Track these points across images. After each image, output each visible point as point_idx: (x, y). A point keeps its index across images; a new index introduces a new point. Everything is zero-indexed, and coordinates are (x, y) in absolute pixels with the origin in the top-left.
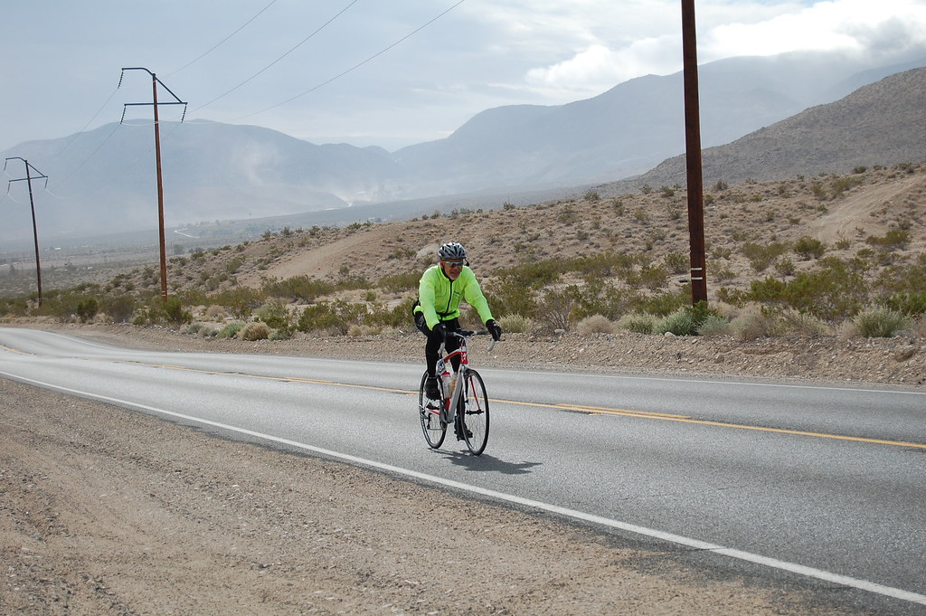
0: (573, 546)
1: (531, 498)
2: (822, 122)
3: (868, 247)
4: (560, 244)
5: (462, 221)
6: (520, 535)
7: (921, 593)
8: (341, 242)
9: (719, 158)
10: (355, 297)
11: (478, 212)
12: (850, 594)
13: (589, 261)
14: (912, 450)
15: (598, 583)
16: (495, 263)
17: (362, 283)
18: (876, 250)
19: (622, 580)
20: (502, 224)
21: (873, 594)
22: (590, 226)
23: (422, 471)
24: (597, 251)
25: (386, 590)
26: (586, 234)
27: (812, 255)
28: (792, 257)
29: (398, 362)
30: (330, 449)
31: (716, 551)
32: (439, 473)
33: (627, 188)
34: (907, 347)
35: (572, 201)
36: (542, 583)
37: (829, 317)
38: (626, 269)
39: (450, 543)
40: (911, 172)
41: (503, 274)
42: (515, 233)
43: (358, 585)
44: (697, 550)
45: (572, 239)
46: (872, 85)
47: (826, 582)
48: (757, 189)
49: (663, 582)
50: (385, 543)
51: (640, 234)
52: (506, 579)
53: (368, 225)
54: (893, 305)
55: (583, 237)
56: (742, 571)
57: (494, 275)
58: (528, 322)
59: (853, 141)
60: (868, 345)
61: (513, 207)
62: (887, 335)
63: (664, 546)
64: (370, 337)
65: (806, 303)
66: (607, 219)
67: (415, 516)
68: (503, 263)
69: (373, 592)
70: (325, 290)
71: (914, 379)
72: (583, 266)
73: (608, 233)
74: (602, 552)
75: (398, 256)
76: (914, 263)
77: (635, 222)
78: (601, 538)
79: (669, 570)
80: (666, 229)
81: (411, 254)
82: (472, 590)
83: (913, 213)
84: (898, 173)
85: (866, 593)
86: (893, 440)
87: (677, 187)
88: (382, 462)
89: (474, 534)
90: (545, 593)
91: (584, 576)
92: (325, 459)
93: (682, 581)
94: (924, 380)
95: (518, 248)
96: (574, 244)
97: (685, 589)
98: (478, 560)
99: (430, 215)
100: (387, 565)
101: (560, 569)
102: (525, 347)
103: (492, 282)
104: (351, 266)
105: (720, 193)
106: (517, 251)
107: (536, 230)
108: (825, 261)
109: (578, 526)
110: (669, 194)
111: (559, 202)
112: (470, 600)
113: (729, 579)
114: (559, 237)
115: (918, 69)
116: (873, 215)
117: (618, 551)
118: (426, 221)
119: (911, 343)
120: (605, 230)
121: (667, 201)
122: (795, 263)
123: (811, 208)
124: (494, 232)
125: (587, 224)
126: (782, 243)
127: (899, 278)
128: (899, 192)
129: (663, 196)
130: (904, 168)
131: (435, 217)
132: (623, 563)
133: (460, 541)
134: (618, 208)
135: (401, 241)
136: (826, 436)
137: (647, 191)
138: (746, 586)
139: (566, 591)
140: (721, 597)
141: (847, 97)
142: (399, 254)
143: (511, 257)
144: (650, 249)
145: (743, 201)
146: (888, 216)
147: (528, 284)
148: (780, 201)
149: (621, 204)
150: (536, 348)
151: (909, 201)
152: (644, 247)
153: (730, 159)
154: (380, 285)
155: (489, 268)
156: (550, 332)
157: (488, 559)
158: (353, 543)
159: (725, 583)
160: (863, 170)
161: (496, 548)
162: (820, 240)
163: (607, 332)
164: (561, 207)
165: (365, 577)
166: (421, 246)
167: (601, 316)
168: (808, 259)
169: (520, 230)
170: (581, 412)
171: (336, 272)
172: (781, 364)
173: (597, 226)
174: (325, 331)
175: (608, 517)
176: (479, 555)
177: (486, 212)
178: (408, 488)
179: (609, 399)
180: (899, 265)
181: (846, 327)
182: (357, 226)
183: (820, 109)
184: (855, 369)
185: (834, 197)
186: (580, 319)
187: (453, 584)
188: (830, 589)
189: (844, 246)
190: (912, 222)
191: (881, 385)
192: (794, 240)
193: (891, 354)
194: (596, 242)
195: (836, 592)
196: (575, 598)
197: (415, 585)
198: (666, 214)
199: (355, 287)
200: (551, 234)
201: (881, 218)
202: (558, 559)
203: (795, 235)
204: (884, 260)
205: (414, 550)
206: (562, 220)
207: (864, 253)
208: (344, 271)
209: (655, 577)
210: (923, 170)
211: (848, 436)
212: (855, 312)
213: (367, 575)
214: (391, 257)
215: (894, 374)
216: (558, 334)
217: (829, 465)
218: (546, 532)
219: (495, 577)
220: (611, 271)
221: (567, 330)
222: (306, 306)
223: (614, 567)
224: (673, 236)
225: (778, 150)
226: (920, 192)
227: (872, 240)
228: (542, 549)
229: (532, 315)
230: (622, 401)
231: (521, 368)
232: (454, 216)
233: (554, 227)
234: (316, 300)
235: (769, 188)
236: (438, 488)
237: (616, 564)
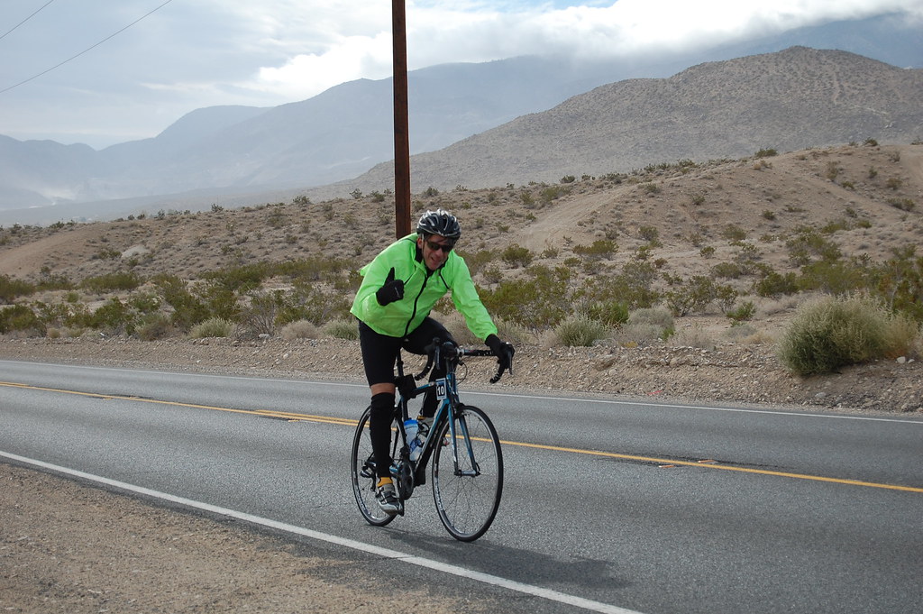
0: (261, 555)
1: (222, 505)
2: (533, 131)
3: (575, 256)
4: (269, 248)
5: (169, 222)
6: (208, 543)
7: (602, 602)
8: (43, 241)
9: (430, 164)
10: (57, 297)
11: (185, 213)
12: (533, 603)
13: (297, 265)
14: (604, 458)
15: (283, 592)
16: (202, 266)
17: (64, 284)
18: (583, 258)
19: (308, 589)
20: (209, 225)
21: (555, 603)
22: (299, 230)
23: (113, 478)
24: (306, 255)
25: (68, 601)
26: (295, 238)
27: (519, 263)
28: (500, 265)
29: (97, 366)
30: (20, 454)
31: (404, 560)
32: (131, 480)
33: (338, 192)
34: (607, 356)
35: (282, 204)
36: (228, 593)
37: (533, 325)
38: (334, 274)
39: (138, 552)
40: (619, 182)
41: (209, 276)
42: (223, 235)
43: (40, 594)
44: (385, 558)
45: (280, 242)
46: (582, 95)
47: (510, 590)
48: (467, 196)
49: (349, 592)
50: (70, 551)
51: (350, 239)
52: (191, 589)
53: (72, 224)
54: (593, 314)
55: (292, 241)
56: (428, 580)
57: (201, 278)
58: (232, 327)
59: (564, 150)
60: (570, 354)
61: (221, 209)
62: (588, 344)
63: (353, 554)
64: (70, 339)
65: (510, 312)
66: (316, 223)
67: (103, 524)
68: (210, 265)
69: (54, 601)
70: (25, 290)
71: (613, 388)
72: (291, 271)
73: (317, 237)
74: (289, 561)
75: (102, 256)
76: (619, 273)
77: (345, 226)
78: (291, 546)
79: (355, 579)
80: (375, 235)
81: (115, 255)
82: (156, 599)
83: (620, 223)
84: (606, 184)
85: (548, 601)
86: (587, 449)
87: (388, 192)
88: (73, 468)
89: (162, 542)
90: (230, 603)
91: (270, 585)
92: (14, 464)
93: (368, 590)
94: (623, 389)
95: (226, 251)
96: (283, 248)
97: (370, 598)
98: (164, 569)
99: (136, 216)
100: (71, 574)
101: (246, 578)
102: (229, 351)
103: (198, 285)
104: (53, 266)
105: (431, 200)
106: (225, 254)
107: (244, 234)
108: (532, 269)
109: (268, 535)
110: (379, 199)
111: (268, 205)
112: (153, 610)
113: (415, 588)
114: (267, 240)
115: (627, 81)
116: (580, 224)
117: (306, 559)
118: (132, 222)
119: (612, 352)
120: (314, 234)
121: (377, 205)
122: (503, 271)
123: (520, 216)
124: (201, 234)
125: (296, 227)
126: (490, 250)
127: (603, 288)
128: (606, 202)
129: (374, 201)
130: (612, 179)
131: (141, 217)
132: (310, 572)
133: (148, 549)
134: (327, 210)
135: (105, 241)
136: (521, 444)
137: (357, 195)
138: (431, 595)
139: (252, 600)
140: (405, 605)
141: (558, 107)
142: (104, 254)
143: (218, 259)
144: (359, 254)
145: (453, 208)
146: (595, 225)
147: (236, 287)
148: (489, 209)
149: (331, 208)
150: (240, 353)
151: (616, 212)
152: (353, 252)
153: (442, 166)
154: (83, 286)
155: (195, 270)
156: (254, 336)
157: (175, 568)
158: (37, 552)
159: (410, 592)
160: (572, 179)
161: (183, 557)
162: (528, 248)
163: (312, 337)
164: (269, 210)
165: (46, 586)
166: (126, 247)
167: (307, 322)
168: (516, 267)
169: (227, 232)
170: (280, 419)
171: (38, 271)
172: (484, 371)
173: (306, 230)
174: (23, 333)
175: (299, 525)
176: (165, 564)
177: (194, 212)
178: (98, 495)
179: (310, 405)
180: (603, 273)
181: (549, 335)
182: (60, 225)
183: (531, 118)
184: (556, 377)
185: (543, 206)
186: (284, 324)
187: (137, 594)
188: (514, 598)
189: (551, 254)
190: (619, 232)
191: (580, 394)
192: (503, 247)
193: (592, 363)
194: (305, 246)
195: (519, 600)
196: (259, 608)
197: (98, 595)
198: (376, 219)
199: (57, 288)
200: (259, 237)
201: (589, 227)
202: (245, 568)
203: (503, 243)
204: (590, 269)
205: (99, 558)
206: (272, 223)
207: (571, 262)
208: (46, 270)
209: (341, 586)
210: (630, 181)
211: (543, 444)
212: (557, 321)
213: (50, 585)
214: (95, 258)
215: (594, 383)
216: (262, 339)
217: (522, 473)
218: (236, 540)
219: (180, 586)
220: (320, 276)
221: (271, 334)
222: (5, 306)
223: (300, 577)
224: (383, 241)
225: (489, 157)
226: (627, 202)
227: (579, 250)
228: (230, 558)
229: (237, 319)
230: (323, 408)
231: (223, 373)
232: (161, 217)
233: (263, 231)
234: (16, 300)
235: (479, 196)
236: (128, 495)
237: (303, 573)
